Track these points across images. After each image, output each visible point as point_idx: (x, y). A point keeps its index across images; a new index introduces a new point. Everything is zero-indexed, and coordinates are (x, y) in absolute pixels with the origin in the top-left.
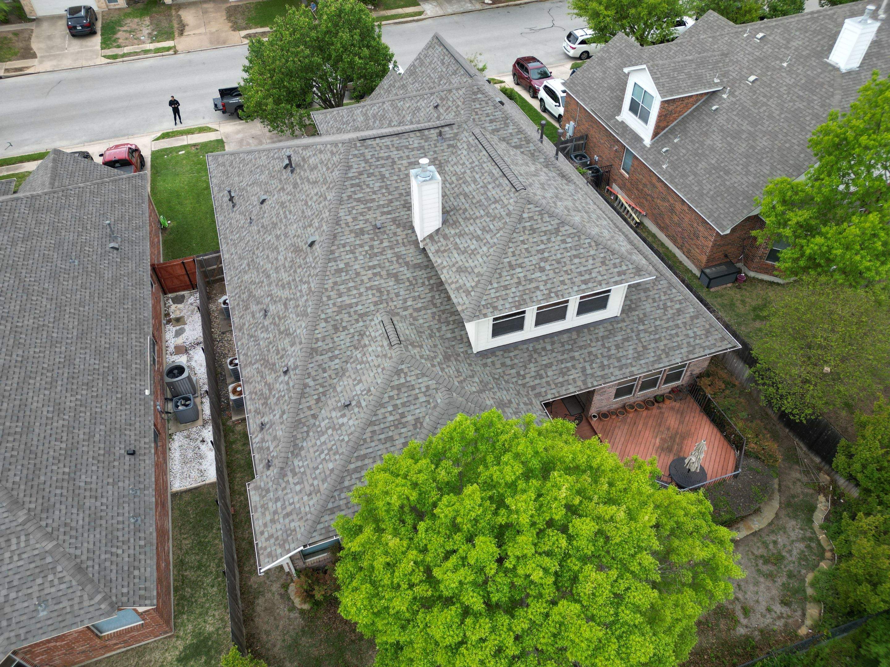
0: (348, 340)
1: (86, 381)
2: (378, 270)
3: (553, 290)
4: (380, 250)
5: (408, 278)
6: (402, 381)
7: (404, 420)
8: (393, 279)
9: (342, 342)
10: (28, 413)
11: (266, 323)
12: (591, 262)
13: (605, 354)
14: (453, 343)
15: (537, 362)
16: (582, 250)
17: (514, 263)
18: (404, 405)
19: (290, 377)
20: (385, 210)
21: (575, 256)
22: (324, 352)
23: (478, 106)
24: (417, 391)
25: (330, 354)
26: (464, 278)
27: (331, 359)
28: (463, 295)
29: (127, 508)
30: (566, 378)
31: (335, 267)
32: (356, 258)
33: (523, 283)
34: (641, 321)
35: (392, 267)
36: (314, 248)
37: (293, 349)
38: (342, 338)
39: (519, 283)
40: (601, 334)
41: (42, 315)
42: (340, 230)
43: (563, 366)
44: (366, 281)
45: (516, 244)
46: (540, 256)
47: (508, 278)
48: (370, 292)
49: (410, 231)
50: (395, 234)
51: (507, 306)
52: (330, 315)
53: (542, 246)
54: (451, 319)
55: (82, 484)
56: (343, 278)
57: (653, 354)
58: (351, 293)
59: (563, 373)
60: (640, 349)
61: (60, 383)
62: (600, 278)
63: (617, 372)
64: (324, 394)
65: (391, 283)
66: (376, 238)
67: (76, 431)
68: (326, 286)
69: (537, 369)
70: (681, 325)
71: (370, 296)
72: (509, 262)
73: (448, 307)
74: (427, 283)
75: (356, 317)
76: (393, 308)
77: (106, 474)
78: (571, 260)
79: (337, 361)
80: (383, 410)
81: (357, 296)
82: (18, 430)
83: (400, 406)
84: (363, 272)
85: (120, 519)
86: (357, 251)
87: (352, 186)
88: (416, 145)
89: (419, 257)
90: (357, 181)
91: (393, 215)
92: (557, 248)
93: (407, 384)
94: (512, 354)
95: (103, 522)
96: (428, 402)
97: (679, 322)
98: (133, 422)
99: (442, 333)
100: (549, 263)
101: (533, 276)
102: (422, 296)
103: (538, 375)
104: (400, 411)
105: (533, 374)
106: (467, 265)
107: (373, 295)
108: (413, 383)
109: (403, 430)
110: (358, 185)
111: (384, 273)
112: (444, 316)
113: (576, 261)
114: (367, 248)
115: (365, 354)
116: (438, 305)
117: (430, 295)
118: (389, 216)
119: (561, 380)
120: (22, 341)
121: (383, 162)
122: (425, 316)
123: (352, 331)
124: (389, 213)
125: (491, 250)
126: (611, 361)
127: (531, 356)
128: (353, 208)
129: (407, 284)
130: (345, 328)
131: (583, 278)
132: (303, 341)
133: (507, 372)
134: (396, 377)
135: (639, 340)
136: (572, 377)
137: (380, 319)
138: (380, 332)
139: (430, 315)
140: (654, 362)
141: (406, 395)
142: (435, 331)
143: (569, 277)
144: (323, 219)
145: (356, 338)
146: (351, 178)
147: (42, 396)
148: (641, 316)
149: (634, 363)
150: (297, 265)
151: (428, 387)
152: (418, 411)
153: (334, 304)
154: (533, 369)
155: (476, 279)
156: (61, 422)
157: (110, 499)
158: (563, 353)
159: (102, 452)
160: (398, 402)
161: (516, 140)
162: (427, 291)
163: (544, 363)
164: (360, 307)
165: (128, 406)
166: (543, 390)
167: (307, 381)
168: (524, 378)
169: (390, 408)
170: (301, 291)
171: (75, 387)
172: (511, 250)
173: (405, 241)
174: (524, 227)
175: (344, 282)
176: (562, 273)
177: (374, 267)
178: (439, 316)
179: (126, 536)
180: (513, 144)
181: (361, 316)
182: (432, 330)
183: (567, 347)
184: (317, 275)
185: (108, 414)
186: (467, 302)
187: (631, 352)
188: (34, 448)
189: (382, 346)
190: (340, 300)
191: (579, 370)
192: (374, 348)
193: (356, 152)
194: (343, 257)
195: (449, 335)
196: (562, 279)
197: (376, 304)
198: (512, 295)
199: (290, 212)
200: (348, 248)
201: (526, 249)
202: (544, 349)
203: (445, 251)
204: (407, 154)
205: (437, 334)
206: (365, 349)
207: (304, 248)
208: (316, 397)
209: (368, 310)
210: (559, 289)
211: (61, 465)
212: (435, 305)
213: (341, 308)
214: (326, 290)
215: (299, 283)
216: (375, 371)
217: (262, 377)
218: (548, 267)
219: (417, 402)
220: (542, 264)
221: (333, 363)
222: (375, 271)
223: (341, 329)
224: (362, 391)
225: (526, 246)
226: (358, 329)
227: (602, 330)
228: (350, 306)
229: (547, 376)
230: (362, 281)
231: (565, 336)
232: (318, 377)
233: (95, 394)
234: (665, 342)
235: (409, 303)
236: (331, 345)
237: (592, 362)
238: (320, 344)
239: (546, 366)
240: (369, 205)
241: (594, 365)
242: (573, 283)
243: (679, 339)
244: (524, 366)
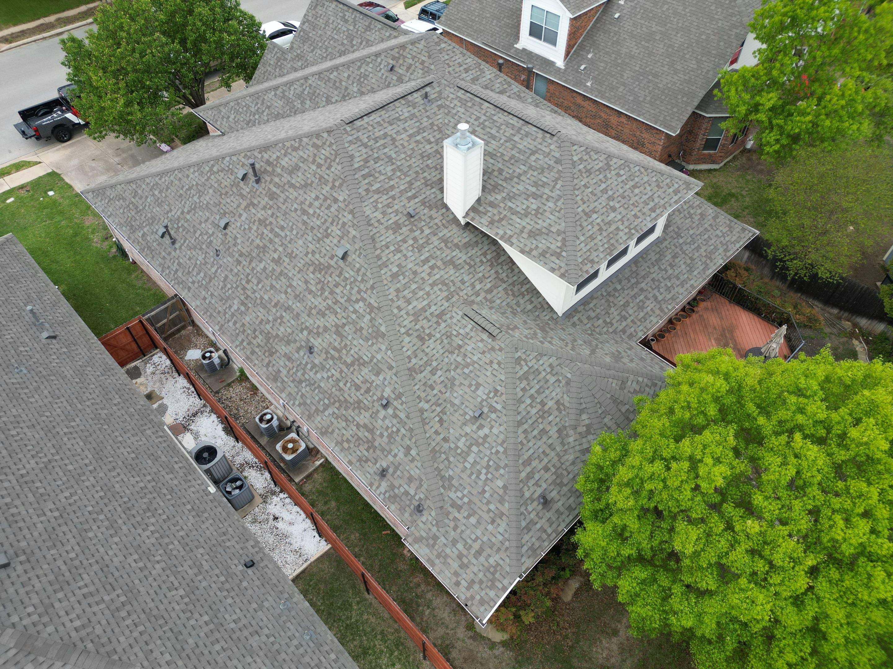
0: (439, 347)
1: (144, 507)
2: (432, 262)
3: (632, 226)
4: (424, 240)
5: (465, 261)
6: (526, 368)
7: (546, 408)
8: (451, 267)
9: (435, 351)
10: (117, 574)
11: (317, 362)
12: (649, 188)
13: (665, 277)
14: (537, 313)
15: (615, 305)
16: (637, 179)
17: (587, 210)
18: (538, 392)
19: (396, 408)
20: (410, 194)
21: (635, 187)
22: (422, 368)
23: (447, 57)
24: (544, 374)
25: (429, 368)
26: (544, 241)
27: (433, 372)
28: (554, 258)
29: (292, 627)
30: (645, 310)
31: (389, 273)
32: (405, 255)
33: (604, 228)
34: (679, 235)
35: (444, 255)
36: (349, 259)
37: (381, 377)
38: (432, 346)
39: (600, 229)
40: (654, 259)
41: (38, 449)
42: (375, 231)
43: (638, 300)
44: (427, 278)
45: (580, 191)
46: (606, 196)
47: (590, 227)
48: (436, 288)
49: (444, 210)
50: (431, 217)
51: (602, 256)
52: (409, 326)
53: (603, 186)
54: (523, 290)
55: (233, 625)
56: (403, 282)
57: (700, 263)
58: (418, 296)
59: (641, 308)
60: (689, 261)
61: (120, 521)
62: (662, 202)
63: (681, 290)
64: (443, 412)
65: (452, 272)
66: (414, 228)
67: (180, 569)
68: (390, 297)
69: (618, 312)
70: (709, 228)
71: (439, 293)
74: (485, 260)
75: (435, 319)
76: (466, 297)
77: (245, 601)
78: (632, 192)
79: (439, 373)
80: (523, 406)
81: (425, 296)
82: (123, 599)
83: (536, 395)
84: (420, 270)
85: (295, 642)
86: (402, 248)
87: (364, 177)
88: (407, 115)
89: (465, 235)
90: (367, 170)
91: (421, 198)
92: (616, 183)
93: (532, 370)
94: (591, 305)
95: (283, 655)
96: (558, 381)
97: (706, 226)
98: (224, 530)
99: (522, 307)
100: (616, 200)
101: (609, 218)
102: (487, 275)
103: (622, 317)
104: (538, 400)
105: (618, 318)
106: (538, 227)
107: (440, 290)
108: (536, 367)
109: (550, 418)
110: (369, 175)
111: (439, 263)
112: (516, 289)
113: (637, 191)
115: (465, 355)
116: (506, 279)
117: (493, 271)
118: (417, 200)
119: (642, 314)
120: (42, 491)
121: (382, 142)
122: (499, 295)
123: (438, 336)
124: (414, 197)
125: (559, 203)
126: (672, 281)
127: (607, 301)
128: (376, 201)
129: (467, 267)
130: (430, 335)
131: (649, 207)
132: (394, 364)
133: (596, 324)
134: (518, 367)
135: (684, 252)
136: (649, 308)
137: (461, 313)
138: (470, 326)
139: (503, 292)
140: (704, 270)
141: (536, 381)
142: (515, 307)
143: (638, 209)
144: (344, 224)
145: (446, 341)
146: (359, 169)
147: (114, 546)
148: (676, 230)
149: (690, 277)
150: (331, 285)
151: (551, 366)
152: (554, 394)
153: (407, 313)
154: (616, 313)
155: (559, 238)
156: (157, 566)
157: (270, 626)
158: (632, 288)
159: (222, 579)
160: (533, 391)
161: (498, 85)
162: (489, 268)
163: (622, 303)
164: (433, 308)
165: (206, 515)
166: (632, 329)
167: (421, 405)
168: (612, 325)
169: (528, 401)
170: (355, 312)
171: (139, 519)
172: (579, 198)
173: (444, 222)
174: (580, 171)
175: (406, 286)
176: (632, 207)
177: (427, 260)
178: (511, 290)
179: (314, 657)
180: (498, 90)
181: (440, 316)
182: (511, 307)
183: (633, 281)
184: (372, 288)
185: (195, 532)
186: (563, 265)
187: (683, 267)
188: (155, 612)
189: (482, 340)
190: (410, 307)
191: (652, 299)
192: (473, 345)
193: (350, 138)
194: (392, 260)
195: (529, 307)
196: (633, 213)
197: (448, 299)
198: (601, 244)
200: (392, 248)
201: (592, 193)
202: (615, 290)
203: (501, 220)
204: (402, 126)
205: (519, 310)
206: (462, 350)
207: (332, 263)
208: (437, 419)
209: (443, 308)
210: (636, 223)
211: (196, 616)
212: (502, 280)
213: (417, 315)
214: (392, 300)
215: (347, 304)
216: (490, 369)
217: (347, 420)
218: (617, 205)
219: (549, 384)
220: (611, 204)
221: (436, 377)
223: (427, 338)
224: (488, 395)
225: (590, 190)
226: (443, 332)
227: (653, 254)
228: (424, 310)
229: (630, 315)
230: (422, 279)
231: (627, 271)
232: (429, 398)
233: (164, 517)
234: (704, 248)
235: (478, 287)
236: (425, 359)
237: (658, 287)
238: (414, 361)
239: (624, 305)
240: (391, 194)
241: (661, 290)
242: (644, 214)
243: (713, 241)
244: (607, 313)
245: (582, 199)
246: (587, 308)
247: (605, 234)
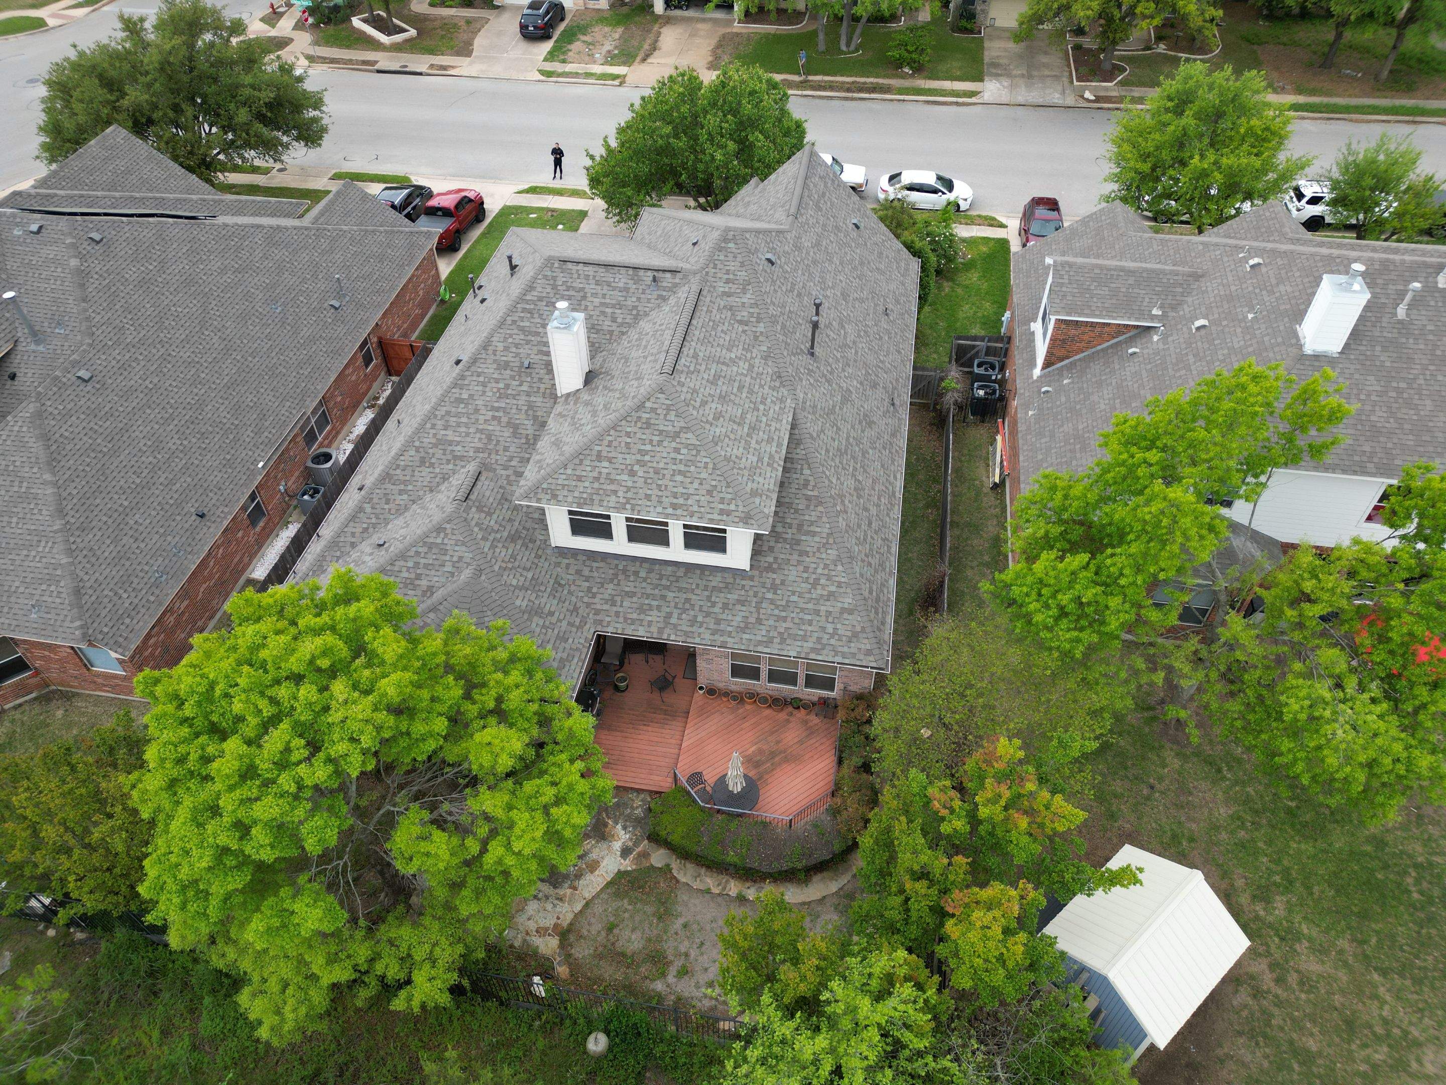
0: (428, 479)
1: (203, 430)
2: (501, 414)
3: (632, 502)
4: (514, 392)
5: (528, 435)
6: (439, 541)
7: (417, 582)
8: (511, 430)
9: (421, 479)
10: (125, 438)
12: (696, 485)
13: (705, 609)
14: (536, 526)
15: (618, 585)
16: (692, 468)
17: (604, 454)
18: (426, 566)
21: (680, 472)
22: (398, 483)
23: (722, 258)
24: (448, 558)
25: (402, 487)
26: (550, 452)
27: (401, 492)
28: (536, 470)
29: (159, 562)
30: (642, 616)
31: (457, 396)
32: (484, 392)
33: (602, 481)
34: (774, 588)
35: (517, 416)
37: (379, 469)
38: (423, 474)
39: (597, 479)
40: (714, 584)
41: (203, 351)
42: (484, 356)
43: (646, 602)
44: (481, 422)
45: (617, 434)
46: (639, 457)
47: (589, 468)
48: (478, 435)
50: (540, 379)
52: (425, 445)
53: (648, 447)
55: (132, 522)
56: (460, 410)
57: (764, 633)
58: (458, 429)
59: (641, 610)
60: (752, 620)
61: (175, 422)
62: (695, 508)
63: (707, 636)
64: (374, 526)
65: (506, 434)
66: (518, 378)
67: (160, 473)
69: (614, 593)
70: (823, 613)
71: (476, 440)
72: (600, 452)
76: (493, 462)
77: (161, 523)
78: (673, 475)
79: (405, 497)
80: (402, 563)
81: (463, 434)
82: (105, 450)
83: (421, 566)
84: (483, 412)
85: (146, 568)
86: (489, 385)
87: (524, 310)
88: (621, 285)
90: (532, 306)
92: (665, 455)
93: (442, 546)
94: (595, 565)
95: (128, 563)
96: (452, 574)
97: (822, 608)
98: (224, 487)
99: (531, 510)
100: (645, 469)
101: (618, 477)
103: (612, 600)
104: (418, 571)
105: (607, 597)
106: (564, 439)
107: (480, 439)
108: (448, 547)
109: (410, 592)
110: (530, 312)
111: (505, 420)
113: (679, 478)
114: (501, 385)
115: (432, 500)
119: (635, 616)
120: (165, 370)
121: (572, 293)
123: (437, 470)
126: (707, 620)
127: (616, 575)
128: (511, 336)
129: (524, 441)
130: (432, 465)
131: (675, 501)
133: (578, 583)
134: (434, 534)
135: (758, 609)
136: (650, 618)
137: (470, 468)
140: (760, 643)
141: (434, 557)
143: (660, 493)
144: (481, 338)
145: (437, 480)
146: (527, 302)
147: (149, 428)
149: (734, 634)
151: (461, 558)
152: (436, 579)
153: (435, 435)
154: (609, 591)
155: (557, 458)
156: (151, 459)
157: (149, 546)
158: (656, 587)
159: (171, 502)
160: (423, 561)
163: (627, 589)
164: (459, 448)
165: (230, 471)
166: (608, 619)
167: (366, 505)
168: (594, 597)
169: (410, 564)
171: (188, 432)
172: (610, 438)
173: (548, 391)
174: (639, 418)
175: (458, 415)
176: (654, 486)
177: (497, 409)
179: (141, 585)
181: (455, 458)
183: (664, 582)
184: (437, 398)
185: (204, 470)
186: (531, 479)
187: (739, 619)
188: (108, 472)
189: (449, 497)
190: (443, 432)
191: (663, 614)
192: (442, 497)
193: (549, 273)
194: (471, 387)
195: (536, 515)
196: (649, 492)
197: (477, 450)
200: (481, 379)
201: (627, 444)
202: (636, 573)
204: (605, 292)
206: (436, 495)
208: (365, 526)
209: (466, 454)
210: (640, 502)
211: (124, 497)
213: (440, 443)
214: (436, 416)
216: (424, 521)
218: (640, 474)
219: (441, 569)
220: (636, 468)
221: (400, 497)
222: (497, 414)
223: (427, 464)
224: (401, 536)
225: (629, 440)
226: (444, 471)
227: (719, 579)
228: (450, 443)
229: (621, 606)
230: (477, 420)
231: (670, 568)
233: (204, 446)
234: (788, 624)
235: (513, 463)
236: (408, 478)
237: (685, 610)
238: (398, 472)
239: (627, 593)
240: (529, 338)
241: (684, 616)
242: (660, 502)
243: (810, 628)
244: (602, 584)
245: (611, 442)
246: (588, 563)
247: (596, 485)
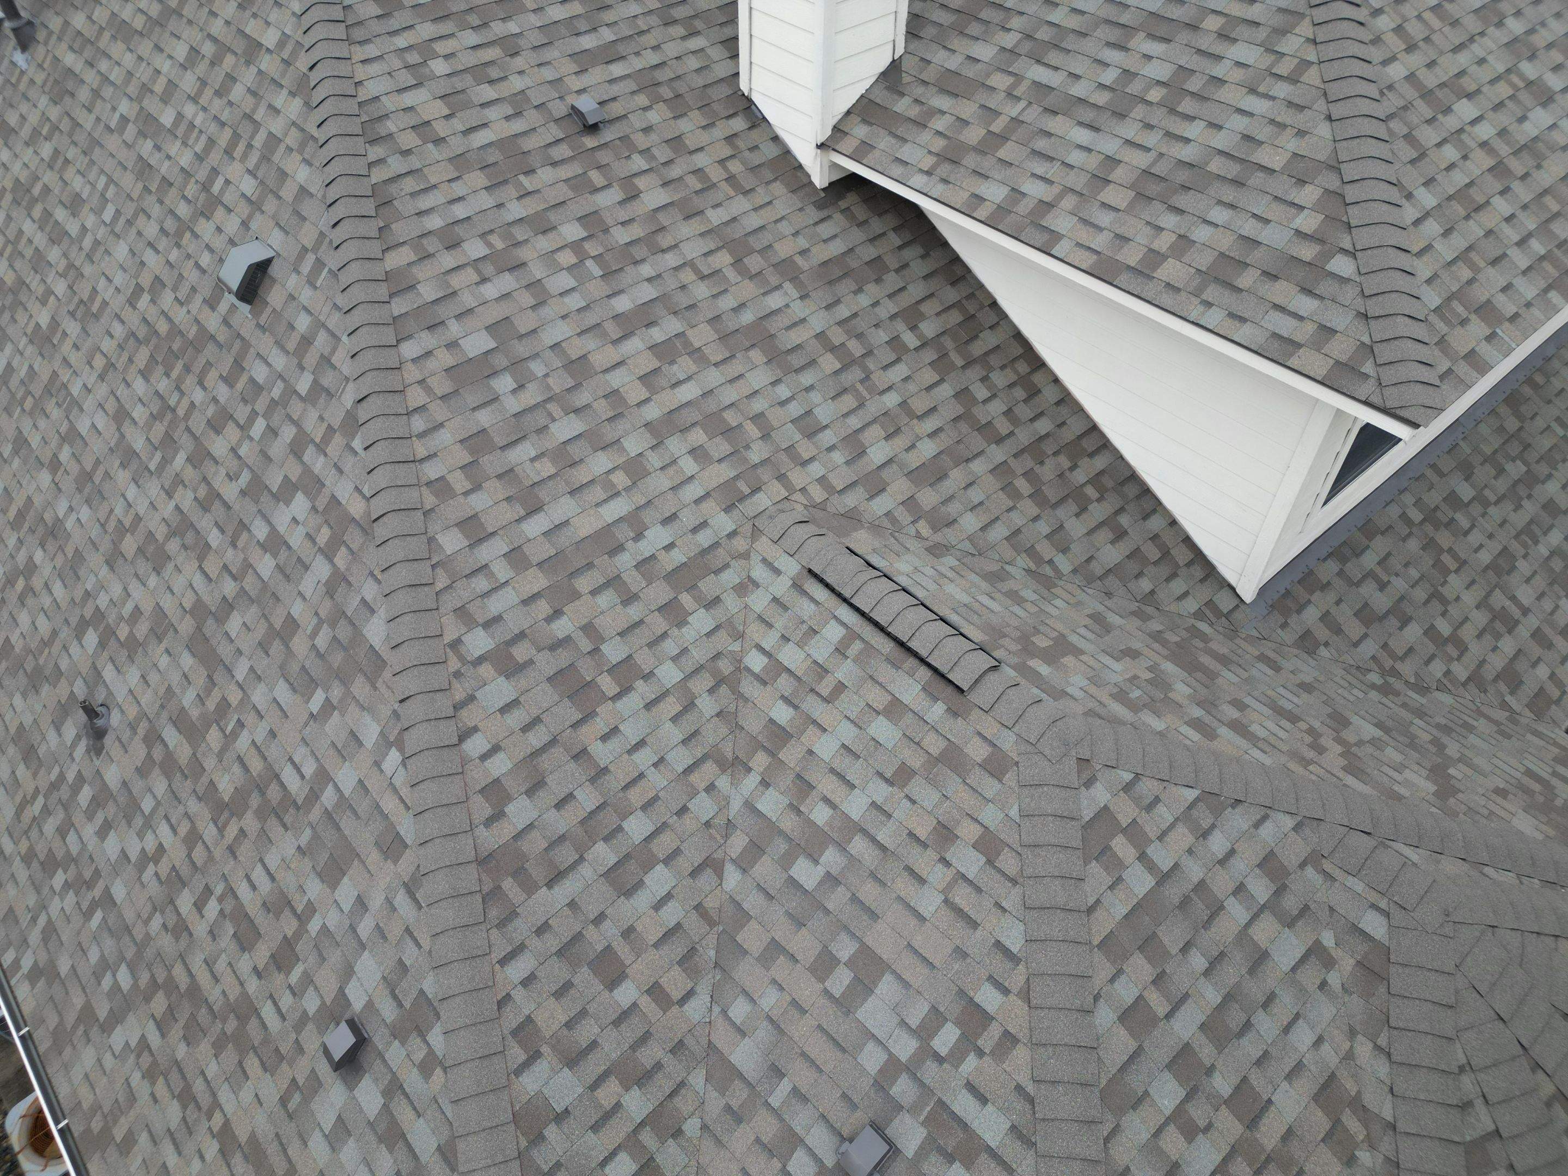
0: (675, 734)
2: (670, 327)
4: (637, 231)
5: (821, 336)
6: (1140, 882)
7: (1271, 1134)
8: (757, 356)
9: (644, 758)
11: (112, 776)
14: (1145, 585)
15: (1463, 563)
17: (1429, 79)
19: (394, 1089)
20: (588, 42)
22: (566, 855)
24: (1237, 912)
25: (604, 855)
26: (1219, 215)
28: (1283, 292)
31: (445, 359)
32: (534, 286)
35: (727, 303)
36: (275, 297)
37: (346, 893)
38: (631, 732)
42: (396, 165)
43: (1543, 550)
44: (635, 393)
47: (1451, 153)
48: (676, 446)
49: (738, 124)
50: (676, 142)
52: (516, 622)
54: (1080, 476)
56: (513, 405)
58: (581, 475)
64: (666, 1123)
65: (759, 378)
66: (597, 178)
68: (432, 471)
69: (1478, 592)
71: (689, 466)
72: (1411, 77)
73: (1044, 426)
74: (910, 340)
75: (660, 593)
76: (818, 494)
79: (658, 880)
80: (1138, 1128)
81: (620, 479)
83: (1206, 1052)
84: (602, 356)
86: (525, 254)
89: (826, 230)
91: (637, 64)
93: (1173, 893)
94: (1369, 560)
96: (1316, 952)
99: (1079, 551)
101: (1530, 129)
102: (919, 405)
103: (1495, 615)
104: (1222, 1084)
105: (1480, 618)
106: (1187, 153)
107: (696, 452)
108: (1195, 871)
111: (702, 335)
112: (1047, 472)
114: (572, 231)
115: (804, 786)
116: (1003, 427)
117: (946, 390)
118: (617, 70)
122: (976, 495)
123: (670, 674)
124: (609, 54)
125: (1291, 44)
127: (1430, 545)
128: (426, 49)
129: (829, 363)
130: (626, 674)
132: (407, 828)
133: (1399, 645)
134: (1097, 875)
137: (791, 567)
138: (834, 633)
139: (991, 483)
141: (1198, 961)
142: (1046, 549)
144: (273, 140)
145: (707, 705)
150: (198, 423)
152: (1303, 1037)
153: (516, 557)
154: (1469, 598)
155: (1309, 195)
158: (1513, 496)
160: (1186, 1026)
162: (930, 376)
163: (1485, 557)
164: (657, 537)
166: (1542, 672)
168: (1462, 647)
169: (1168, 1094)
170: (275, 543)
173: (735, 167)
175: (523, 426)
177: (642, 317)
178: (1028, 475)
182: (1031, 552)
183: (1516, 470)
184: (352, 424)
186: (1339, 319)
189: (894, 710)
190: (535, 527)
192: (847, 733)
194: (467, 299)
195: (1111, 555)
197: (732, 498)
199: (75, 204)
200: (475, 249)
202: (1453, 499)
203: (996, 139)
205: (1064, 564)
206: (791, 755)
207: (213, 322)
209: (705, 539)
212: (986, 429)
213: (564, 570)
214: (441, 487)
215: (245, 508)
216: (938, 876)
217: (186, 1097)
219: (1270, 978)
221: (643, 900)
222: (656, 335)
223: (608, 685)
224: (925, 1032)
226: (699, 655)
228: (606, 542)
229: (1525, 611)
230: (614, 395)
231: (1484, 429)
232: (587, 1031)
235: (878, 453)
236: (587, 799)
238: (520, 812)
239: (1494, 567)
244: (1435, 595)
245: (1399, 30)
246: (1354, 569)
